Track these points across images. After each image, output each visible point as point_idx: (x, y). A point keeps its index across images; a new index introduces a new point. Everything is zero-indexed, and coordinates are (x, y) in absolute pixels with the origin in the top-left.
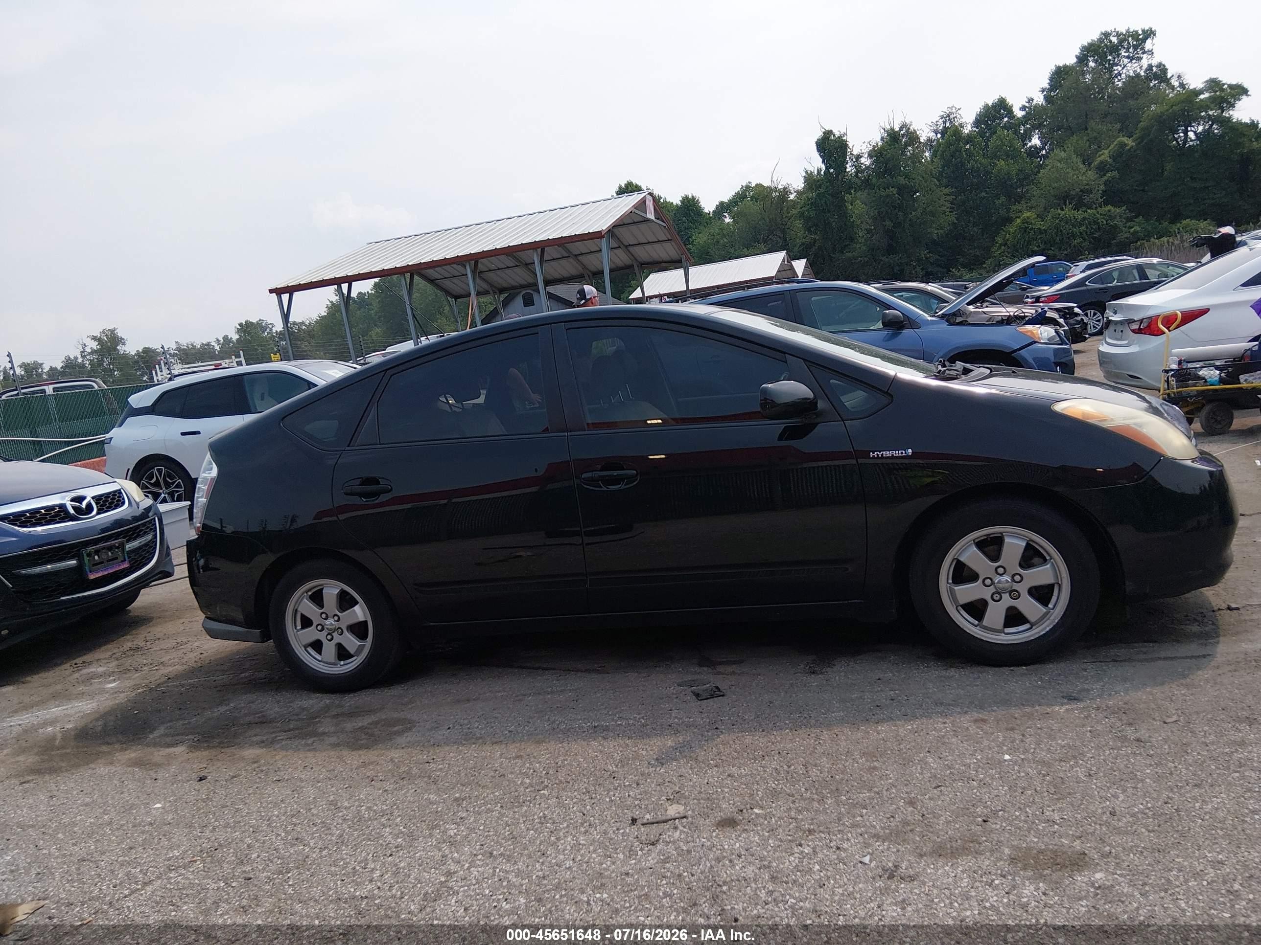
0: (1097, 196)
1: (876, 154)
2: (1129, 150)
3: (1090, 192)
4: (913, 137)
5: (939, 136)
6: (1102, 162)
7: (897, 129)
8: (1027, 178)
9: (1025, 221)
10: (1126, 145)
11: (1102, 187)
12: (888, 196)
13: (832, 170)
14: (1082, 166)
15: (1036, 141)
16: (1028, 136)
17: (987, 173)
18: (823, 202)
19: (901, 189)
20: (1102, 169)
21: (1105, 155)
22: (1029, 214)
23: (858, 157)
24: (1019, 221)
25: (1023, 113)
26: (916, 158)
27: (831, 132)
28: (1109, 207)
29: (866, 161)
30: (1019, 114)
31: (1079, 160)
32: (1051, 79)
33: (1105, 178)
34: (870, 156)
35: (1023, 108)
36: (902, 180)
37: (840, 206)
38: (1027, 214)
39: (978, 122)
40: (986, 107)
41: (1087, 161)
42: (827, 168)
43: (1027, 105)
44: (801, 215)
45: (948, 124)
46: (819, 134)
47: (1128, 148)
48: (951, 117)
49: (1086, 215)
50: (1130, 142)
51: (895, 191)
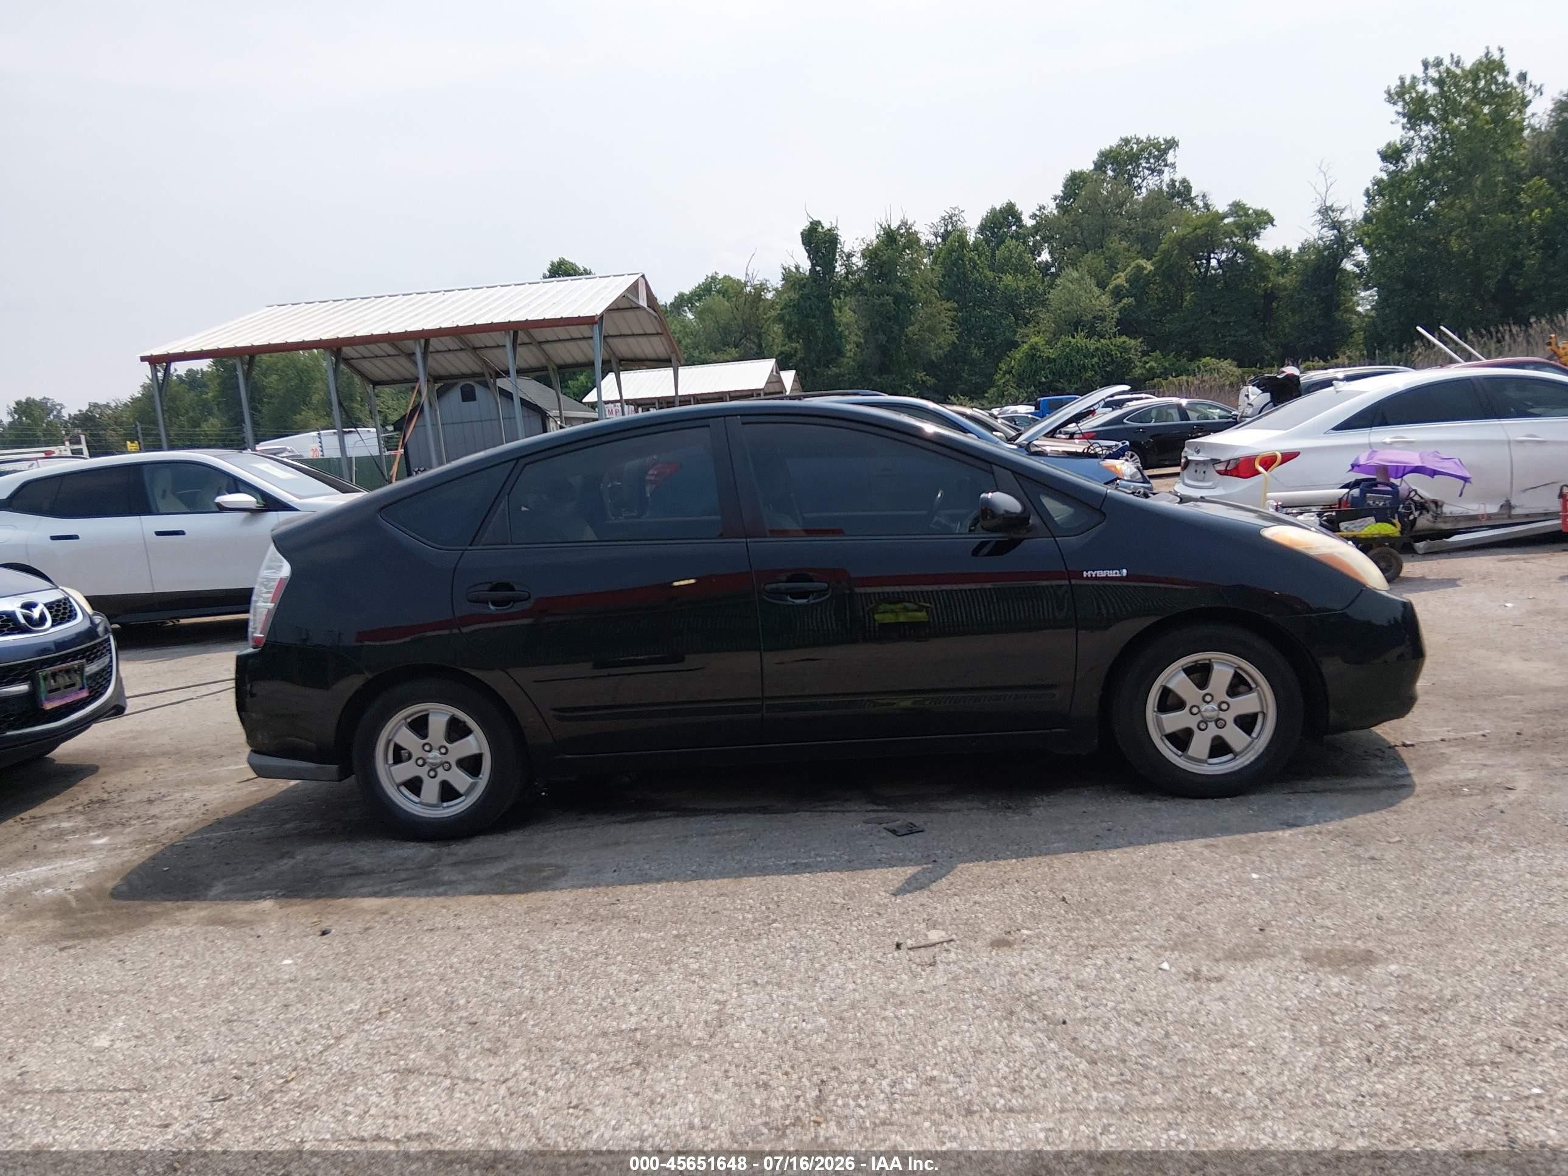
0: (1110, 326)
1: (870, 254)
2: (1147, 275)
3: (1103, 319)
4: (912, 240)
5: (939, 240)
6: (1117, 287)
7: (894, 227)
8: (1035, 299)
9: (1033, 347)
10: (1144, 269)
11: (1117, 315)
12: (882, 305)
13: (818, 268)
14: (1095, 289)
15: (1045, 256)
16: (1036, 251)
17: (992, 288)
18: (807, 304)
19: (898, 298)
20: (1118, 294)
21: (1120, 279)
22: (1037, 339)
23: (850, 256)
24: (1026, 346)
25: (1034, 222)
26: (913, 265)
27: (819, 223)
28: (1124, 338)
29: (858, 261)
30: (1029, 223)
31: (1094, 281)
32: (1065, 186)
33: (1121, 305)
34: (864, 256)
35: (1033, 217)
36: (899, 288)
37: (828, 312)
38: (1034, 339)
39: (982, 229)
40: (993, 210)
41: (1102, 285)
42: (813, 266)
43: (1038, 213)
44: (780, 319)
45: (950, 228)
46: (805, 224)
47: (1145, 272)
48: (954, 219)
49: (1099, 345)
50: (1149, 266)
51: (889, 299)
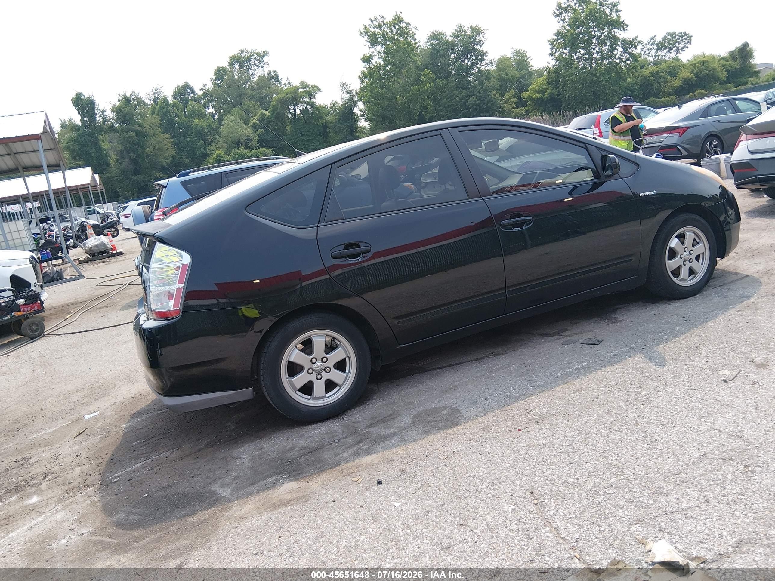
0: (254, 143)
1: (117, 110)
2: (267, 118)
3: (250, 140)
4: (140, 102)
5: (152, 102)
6: (254, 124)
7: (128, 95)
8: (215, 131)
9: (218, 156)
10: (266, 115)
11: (257, 138)
12: (129, 137)
13: (85, 119)
14: (244, 125)
15: (211, 110)
16: (206, 106)
17: (188, 127)
18: (83, 139)
19: (138, 133)
20: (255, 127)
21: (254, 120)
22: (220, 152)
23: (103, 112)
24: (215, 156)
25: (202, 92)
26: (143, 115)
27: (81, 94)
28: (264, 149)
29: (110, 114)
30: (200, 93)
31: (242, 122)
32: (216, 74)
33: (258, 133)
34: (113, 111)
35: (201, 89)
36: (137, 128)
37: (96, 143)
38: (218, 152)
39: (175, 96)
40: (178, 86)
41: (246, 123)
42: (83, 117)
43: (204, 88)
44: (68, 148)
45: (156, 95)
46: (73, 95)
47: (267, 116)
48: (158, 91)
49: (252, 153)
50: (267, 113)
51: (134, 134)
